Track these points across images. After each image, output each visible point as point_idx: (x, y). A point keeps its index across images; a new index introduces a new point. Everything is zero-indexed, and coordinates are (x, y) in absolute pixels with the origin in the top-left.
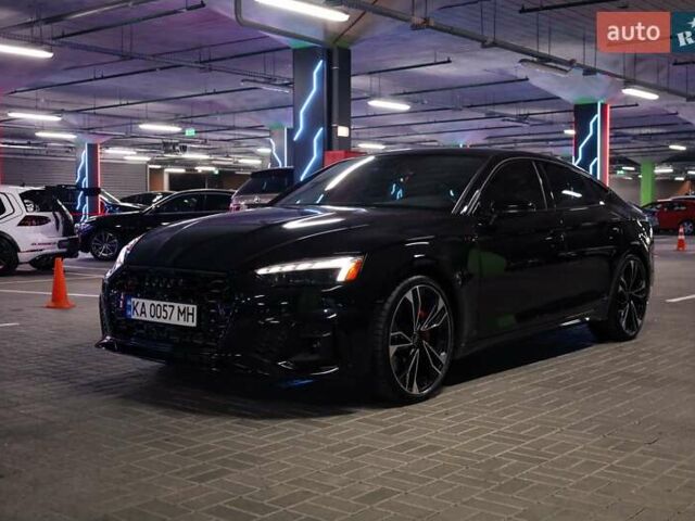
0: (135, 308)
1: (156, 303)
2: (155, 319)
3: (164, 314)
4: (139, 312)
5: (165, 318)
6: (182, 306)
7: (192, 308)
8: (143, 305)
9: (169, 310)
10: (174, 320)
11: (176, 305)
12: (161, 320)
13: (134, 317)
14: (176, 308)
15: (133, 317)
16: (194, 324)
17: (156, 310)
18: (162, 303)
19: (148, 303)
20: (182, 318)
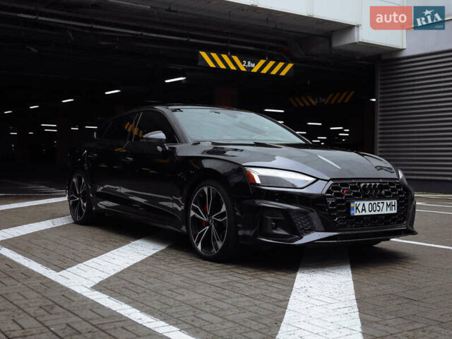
0: (357, 208)
1: (373, 202)
2: (373, 213)
3: (378, 208)
4: (360, 210)
5: (378, 211)
6: (389, 202)
7: (394, 202)
8: (364, 205)
9: (381, 205)
10: (384, 212)
11: (385, 202)
12: (377, 213)
13: (357, 214)
14: (385, 204)
15: (355, 214)
16: (396, 212)
17: (372, 207)
18: (376, 202)
19: (367, 203)
20: (389, 209)
